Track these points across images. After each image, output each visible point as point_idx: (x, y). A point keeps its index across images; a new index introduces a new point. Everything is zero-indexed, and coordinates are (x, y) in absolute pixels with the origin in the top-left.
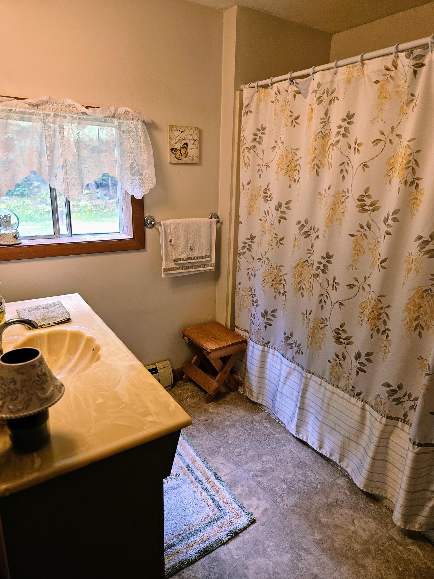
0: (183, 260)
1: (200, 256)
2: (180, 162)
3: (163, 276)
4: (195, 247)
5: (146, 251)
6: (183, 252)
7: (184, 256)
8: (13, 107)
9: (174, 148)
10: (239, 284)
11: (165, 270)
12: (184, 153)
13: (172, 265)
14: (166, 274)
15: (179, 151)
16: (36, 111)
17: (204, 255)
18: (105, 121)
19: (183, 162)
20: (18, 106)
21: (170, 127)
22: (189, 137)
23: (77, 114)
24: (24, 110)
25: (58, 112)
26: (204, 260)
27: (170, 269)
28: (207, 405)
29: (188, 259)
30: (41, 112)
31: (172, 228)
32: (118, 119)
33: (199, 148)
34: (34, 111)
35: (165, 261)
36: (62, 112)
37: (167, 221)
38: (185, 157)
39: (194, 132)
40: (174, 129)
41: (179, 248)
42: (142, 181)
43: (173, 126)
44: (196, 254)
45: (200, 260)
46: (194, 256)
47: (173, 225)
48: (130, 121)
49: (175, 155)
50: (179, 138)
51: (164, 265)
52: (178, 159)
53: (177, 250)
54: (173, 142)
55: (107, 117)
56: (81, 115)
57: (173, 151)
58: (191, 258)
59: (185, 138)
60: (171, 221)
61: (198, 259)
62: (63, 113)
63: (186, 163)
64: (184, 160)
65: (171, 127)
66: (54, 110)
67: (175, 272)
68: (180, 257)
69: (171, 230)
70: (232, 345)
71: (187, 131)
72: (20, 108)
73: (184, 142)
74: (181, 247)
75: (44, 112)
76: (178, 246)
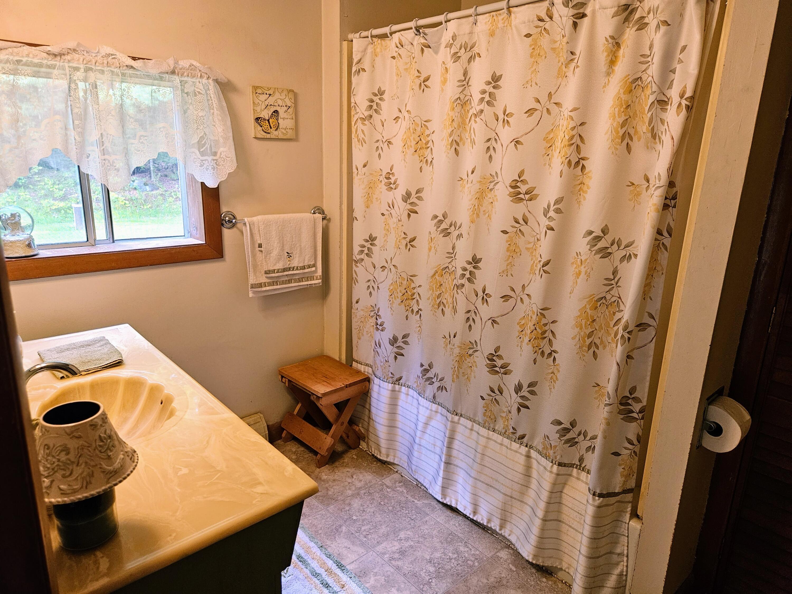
0: (277, 272)
1: (301, 265)
2: (268, 136)
3: (251, 295)
4: (294, 253)
5: (224, 260)
6: (279, 260)
7: (280, 266)
8: (23, 57)
9: (260, 118)
10: (357, 302)
11: (253, 286)
12: (274, 124)
13: (263, 279)
14: (254, 293)
15: (267, 122)
16: (58, 63)
17: (306, 263)
18: (161, 79)
19: (273, 136)
20: (31, 55)
21: (252, 89)
22: (280, 102)
23: (120, 67)
24: (40, 61)
25: (91, 65)
26: (306, 270)
27: (260, 285)
28: (318, 470)
29: (284, 270)
30: (66, 65)
31: (262, 227)
32: (180, 76)
33: (294, 118)
35: (252, 274)
36: (97, 64)
37: (253, 218)
38: (276, 130)
39: (287, 97)
40: (259, 91)
41: (272, 255)
42: (216, 163)
43: (257, 87)
44: (296, 263)
45: (301, 271)
46: (293, 266)
47: (262, 223)
48: (196, 79)
49: (262, 127)
50: (267, 103)
51: (252, 280)
52: (266, 132)
53: (269, 259)
54: (258, 109)
55: (164, 73)
56: (125, 70)
57: (259, 121)
58: (289, 269)
59: (275, 104)
60: (260, 217)
61: (298, 270)
62: (98, 66)
63: (277, 138)
64: (274, 134)
65: (255, 88)
66: (85, 62)
67: (268, 288)
68: (274, 268)
69: (259, 230)
70: (350, 385)
71: (277, 95)
72: (33, 58)
73: (273, 109)
74: (275, 253)
75: (71, 64)
76: (271, 253)
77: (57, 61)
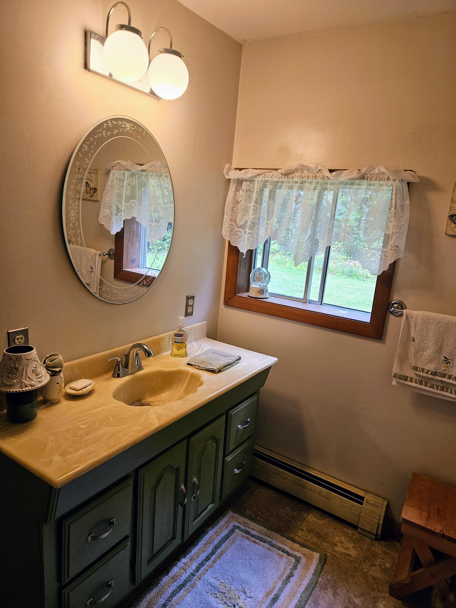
0: (427, 373)
3: (394, 383)
5: (384, 343)
6: (431, 361)
7: (431, 367)
8: (269, 178)
11: (395, 376)
13: (410, 373)
14: (398, 383)
21: (454, 186)
24: (277, 179)
25: (305, 179)
27: (405, 378)
30: (291, 180)
31: (419, 322)
34: (285, 179)
37: (414, 312)
41: (425, 353)
44: (454, 372)
46: (450, 374)
47: (420, 318)
51: (395, 369)
53: (421, 356)
58: (444, 376)
60: (420, 313)
67: (414, 385)
68: (424, 368)
69: (416, 325)
74: (428, 353)
76: (424, 351)
77: (286, 179)
